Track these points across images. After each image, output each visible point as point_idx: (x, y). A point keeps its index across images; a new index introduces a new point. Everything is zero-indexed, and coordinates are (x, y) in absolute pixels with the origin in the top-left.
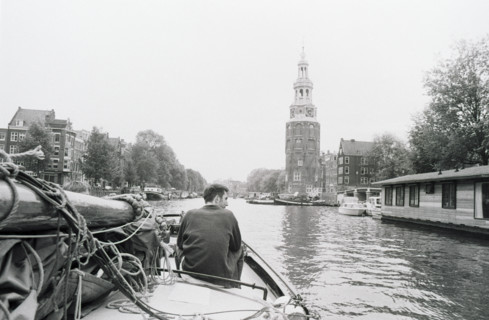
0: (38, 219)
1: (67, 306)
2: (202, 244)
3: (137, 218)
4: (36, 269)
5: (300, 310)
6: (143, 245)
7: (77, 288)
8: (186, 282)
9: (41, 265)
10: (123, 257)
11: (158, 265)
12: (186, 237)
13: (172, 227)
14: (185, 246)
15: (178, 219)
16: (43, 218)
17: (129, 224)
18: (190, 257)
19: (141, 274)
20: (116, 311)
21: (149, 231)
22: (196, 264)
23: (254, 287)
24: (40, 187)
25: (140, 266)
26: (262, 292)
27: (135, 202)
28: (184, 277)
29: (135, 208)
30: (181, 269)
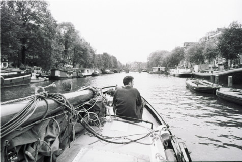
0: (57, 109)
1: (69, 137)
2: (124, 104)
3: (95, 96)
4: (57, 127)
5: (167, 132)
6: (98, 108)
7: (72, 129)
8: (118, 120)
9: (59, 125)
10: (90, 114)
11: (106, 113)
12: (117, 101)
13: (112, 92)
14: (117, 105)
15: (114, 88)
16: (59, 108)
17: (92, 99)
18: (119, 110)
19: (98, 121)
20: (88, 136)
21: (100, 102)
22: (122, 113)
23: (147, 122)
24: (56, 98)
25: (97, 117)
26: (151, 124)
27: (94, 89)
28: (117, 118)
29: (93, 92)
30: (115, 115)
